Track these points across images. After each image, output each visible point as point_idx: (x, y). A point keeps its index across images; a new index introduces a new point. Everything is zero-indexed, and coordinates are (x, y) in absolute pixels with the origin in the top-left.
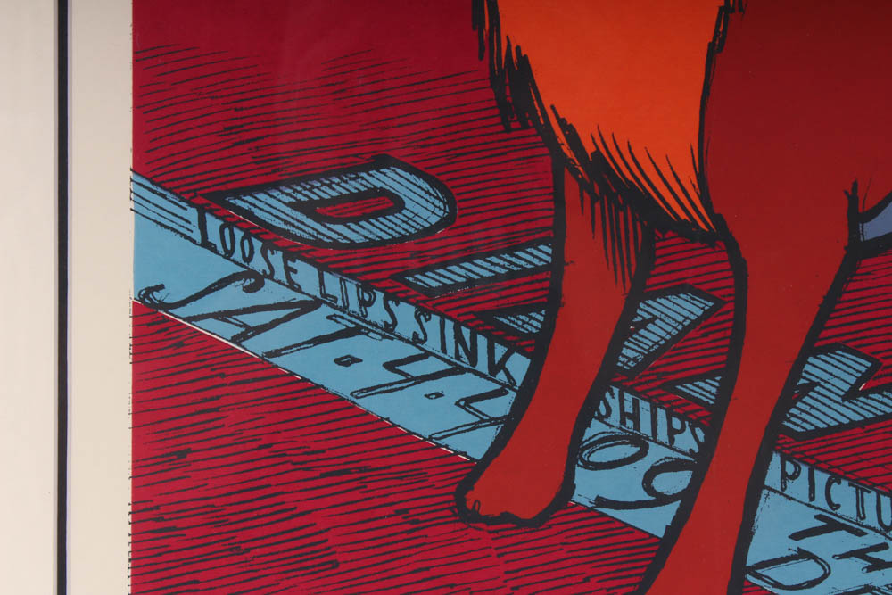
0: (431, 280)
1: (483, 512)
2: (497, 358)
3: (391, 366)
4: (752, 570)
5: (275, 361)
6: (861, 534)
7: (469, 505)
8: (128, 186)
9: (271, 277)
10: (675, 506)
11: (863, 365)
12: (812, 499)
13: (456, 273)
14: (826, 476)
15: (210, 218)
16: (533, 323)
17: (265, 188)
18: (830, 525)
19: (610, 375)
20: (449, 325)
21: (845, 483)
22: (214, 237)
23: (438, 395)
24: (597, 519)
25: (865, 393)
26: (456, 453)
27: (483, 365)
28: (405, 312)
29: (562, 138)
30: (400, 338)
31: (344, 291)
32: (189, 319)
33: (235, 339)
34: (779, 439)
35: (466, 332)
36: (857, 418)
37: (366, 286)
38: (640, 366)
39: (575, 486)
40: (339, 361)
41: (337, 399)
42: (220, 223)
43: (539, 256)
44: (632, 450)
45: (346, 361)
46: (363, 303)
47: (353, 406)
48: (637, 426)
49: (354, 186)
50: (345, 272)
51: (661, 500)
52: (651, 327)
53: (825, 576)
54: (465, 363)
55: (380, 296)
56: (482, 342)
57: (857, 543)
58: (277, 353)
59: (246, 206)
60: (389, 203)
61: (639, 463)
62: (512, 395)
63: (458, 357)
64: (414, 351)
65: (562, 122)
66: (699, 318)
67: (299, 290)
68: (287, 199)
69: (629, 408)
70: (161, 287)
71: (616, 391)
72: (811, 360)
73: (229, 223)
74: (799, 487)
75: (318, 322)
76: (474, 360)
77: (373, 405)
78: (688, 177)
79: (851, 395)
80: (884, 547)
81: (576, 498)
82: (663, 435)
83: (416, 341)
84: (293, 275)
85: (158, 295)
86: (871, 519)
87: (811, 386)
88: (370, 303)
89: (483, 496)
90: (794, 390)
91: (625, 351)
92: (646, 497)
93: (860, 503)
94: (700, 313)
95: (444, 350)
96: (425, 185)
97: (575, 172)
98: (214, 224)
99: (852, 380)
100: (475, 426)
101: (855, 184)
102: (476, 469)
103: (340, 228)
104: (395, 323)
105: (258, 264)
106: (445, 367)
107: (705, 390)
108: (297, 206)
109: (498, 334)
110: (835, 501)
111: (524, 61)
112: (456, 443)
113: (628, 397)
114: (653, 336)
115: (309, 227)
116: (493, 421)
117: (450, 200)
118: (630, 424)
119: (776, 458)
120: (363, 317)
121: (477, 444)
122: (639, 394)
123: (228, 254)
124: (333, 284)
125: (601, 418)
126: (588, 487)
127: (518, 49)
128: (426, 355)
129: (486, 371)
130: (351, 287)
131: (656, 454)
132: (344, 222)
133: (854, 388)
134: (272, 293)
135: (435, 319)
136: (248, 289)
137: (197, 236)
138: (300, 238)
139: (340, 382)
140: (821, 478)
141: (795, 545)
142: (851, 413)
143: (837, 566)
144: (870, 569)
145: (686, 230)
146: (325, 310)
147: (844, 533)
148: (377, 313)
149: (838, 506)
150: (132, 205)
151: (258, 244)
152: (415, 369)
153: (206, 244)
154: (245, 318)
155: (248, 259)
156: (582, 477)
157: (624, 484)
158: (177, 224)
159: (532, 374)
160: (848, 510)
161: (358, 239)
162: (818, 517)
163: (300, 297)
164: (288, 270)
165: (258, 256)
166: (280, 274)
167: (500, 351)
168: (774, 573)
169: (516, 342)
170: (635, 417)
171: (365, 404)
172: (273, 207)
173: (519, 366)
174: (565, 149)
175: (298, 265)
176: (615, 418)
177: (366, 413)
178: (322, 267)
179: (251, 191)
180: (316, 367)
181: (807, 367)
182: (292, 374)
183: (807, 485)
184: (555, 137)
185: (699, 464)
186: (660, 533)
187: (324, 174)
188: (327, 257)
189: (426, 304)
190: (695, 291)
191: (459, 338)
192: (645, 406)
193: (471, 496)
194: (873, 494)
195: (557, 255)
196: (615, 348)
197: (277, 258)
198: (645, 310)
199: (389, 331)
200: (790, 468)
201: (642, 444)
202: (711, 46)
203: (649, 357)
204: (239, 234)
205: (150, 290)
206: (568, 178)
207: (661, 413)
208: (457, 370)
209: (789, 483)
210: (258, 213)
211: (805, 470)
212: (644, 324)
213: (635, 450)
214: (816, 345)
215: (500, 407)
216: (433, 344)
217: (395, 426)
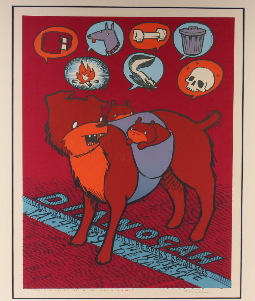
0: (66, 210)
1: (74, 244)
2: (76, 221)
3: (60, 222)
4: (114, 251)
5: (43, 222)
6: (129, 246)
7: (72, 243)
8: (22, 197)
9: (43, 210)
10: (102, 242)
11: (129, 221)
12: (122, 240)
13: (69, 209)
14: (124, 237)
15: (34, 202)
16: (81, 216)
17: (41, 197)
18: (125, 244)
19: (92, 223)
20: (69, 216)
21: (127, 238)
22: (34, 204)
23: (67, 227)
24: (91, 245)
25: (129, 225)
26: (70, 235)
27: (74, 222)
28: (62, 215)
29: (84, 189)
30: (61, 218)
31: (53, 212)
32: (31, 216)
33: (38, 219)
34: (117, 232)
35: (71, 217)
36: (128, 229)
37: (56, 211)
38: (97, 222)
39: (87, 240)
40: (53, 222)
41: (53, 227)
42: (35, 202)
43: (82, 206)
44: (95, 234)
45: (54, 222)
46: (56, 213)
47: (55, 228)
48: (96, 231)
49: (54, 197)
50: (53, 209)
51: (100, 241)
52: (98, 216)
53: (125, 252)
54: (71, 222)
55: (58, 212)
56: (73, 219)
57: (129, 247)
58: (44, 221)
59: (39, 200)
60: (60, 199)
61: (97, 236)
62: (78, 226)
63: (70, 221)
64: (64, 220)
65: (84, 187)
66: (105, 215)
67: (47, 212)
68: (45, 199)
69: (95, 228)
70: (27, 212)
71: (93, 225)
72: (121, 220)
73: (36, 202)
74: (120, 239)
75: (50, 216)
76: (72, 221)
77: (58, 228)
78: (102, 194)
79: (127, 225)
80: (133, 247)
81: (88, 241)
82: (100, 232)
83: (64, 219)
84: (46, 210)
85: (26, 213)
86: (131, 243)
87: (121, 224)
88: (57, 213)
89: (74, 242)
90: (119, 225)
91: (94, 220)
92: (98, 241)
93: (129, 241)
94: (105, 214)
95: (68, 220)
96: (65, 196)
97: (86, 194)
98: (34, 203)
99: (127, 223)
100: (73, 231)
101: (126, 195)
102: (73, 237)
103: (52, 203)
104: (61, 216)
105: (41, 208)
106: (68, 222)
107: (106, 225)
108: (46, 200)
109: (76, 218)
110: (125, 241)
111: (78, 178)
112: (70, 234)
113: (95, 226)
114: (98, 217)
115: (48, 203)
116: (75, 230)
117: (68, 198)
118: (95, 230)
119: (117, 235)
120: (56, 215)
121: (73, 234)
122: (97, 226)
123: (37, 207)
124: (52, 211)
125: (91, 229)
126: (89, 240)
127: (77, 177)
128: (65, 221)
129: (74, 223)
130: (54, 211)
131: (99, 235)
132: (53, 202)
133: (127, 224)
134: (43, 212)
135: (67, 215)
136: (40, 212)
137: (32, 204)
138: (47, 204)
139: (53, 225)
140: (123, 237)
141: (120, 247)
142: (127, 228)
143: (126, 250)
144: (131, 251)
145: (102, 202)
146: (51, 215)
147: (127, 245)
148: (58, 215)
149: (126, 242)
150: (22, 200)
151: (41, 205)
152: (64, 223)
153: (33, 205)
154: (39, 216)
155: (39, 207)
156: (88, 238)
157: (95, 239)
158: (29, 203)
159: (81, 223)
160: (127, 242)
161: (55, 204)
162: (123, 243)
163: (47, 213)
164: (45, 209)
165: (41, 207)
166: (44, 209)
167: (76, 220)
168: (117, 252)
169: (78, 219)
170: (96, 229)
171: (57, 228)
172: (43, 200)
173: (79, 222)
174: (85, 191)
175: (46, 208)
176: (93, 229)
177: (57, 229)
178: (50, 208)
179: (39, 198)
180: (49, 223)
181: (121, 221)
182: (46, 224)
183: (121, 238)
184: (83, 189)
185: (105, 236)
186: (100, 246)
187: (50, 195)
188: (50, 207)
189: (65, 213)
190: (104, 211)
191: (70, 218)
192: (97, 227)
193: (72, 241)
194: (131, 240)
195: (84, 206)
196: (93, 219)
197: (43, 207)
198: (97, 214)
199: (60, 217)
200: (119, 236)
201: (97, 233)
202: (105, 176)
203: (98, 220)
204: (38, 204)
205: (25, 212)
206: (85, 195)
207: (100, 229)
208: (70, 223)
209: (119, 238)
210: (41, 201)
211: (121, 236)
212: (97, 216)
213: (96, 234)
214: (122, 218)
215: (76, 228)
216: (66, 219)
217: (61, 231)
